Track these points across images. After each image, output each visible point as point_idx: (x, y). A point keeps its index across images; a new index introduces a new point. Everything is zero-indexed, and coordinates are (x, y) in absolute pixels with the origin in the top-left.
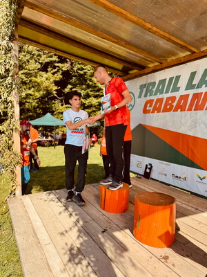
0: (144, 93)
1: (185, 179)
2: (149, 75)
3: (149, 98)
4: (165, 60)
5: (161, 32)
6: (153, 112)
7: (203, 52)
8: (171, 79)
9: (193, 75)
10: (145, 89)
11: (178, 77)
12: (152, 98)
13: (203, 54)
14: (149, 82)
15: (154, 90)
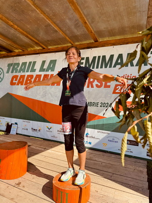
0: (11, 70)
1: (39, 130)
2: (15, 58)
3: (14, 74)
4: (27, 49)
5: (21, 30)
6: (18, 84)
7: (49, 49)
8: (30, 63)
9: (44, 62)
10: (12, 67)
11: (35, 63)
12: (17, 74)
13: (49, 51)
14: (15, 62)
15: (19, 68)
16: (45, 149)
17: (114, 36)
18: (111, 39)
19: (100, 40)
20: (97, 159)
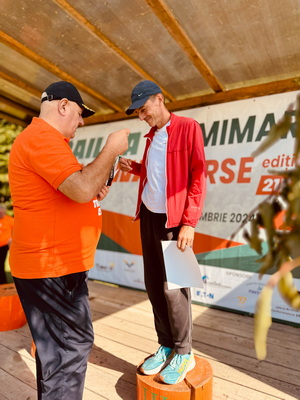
16: (123, 306)
17: (255, 78)
18: (249, 84)
19: (227, 88)
20: (225, 329)
